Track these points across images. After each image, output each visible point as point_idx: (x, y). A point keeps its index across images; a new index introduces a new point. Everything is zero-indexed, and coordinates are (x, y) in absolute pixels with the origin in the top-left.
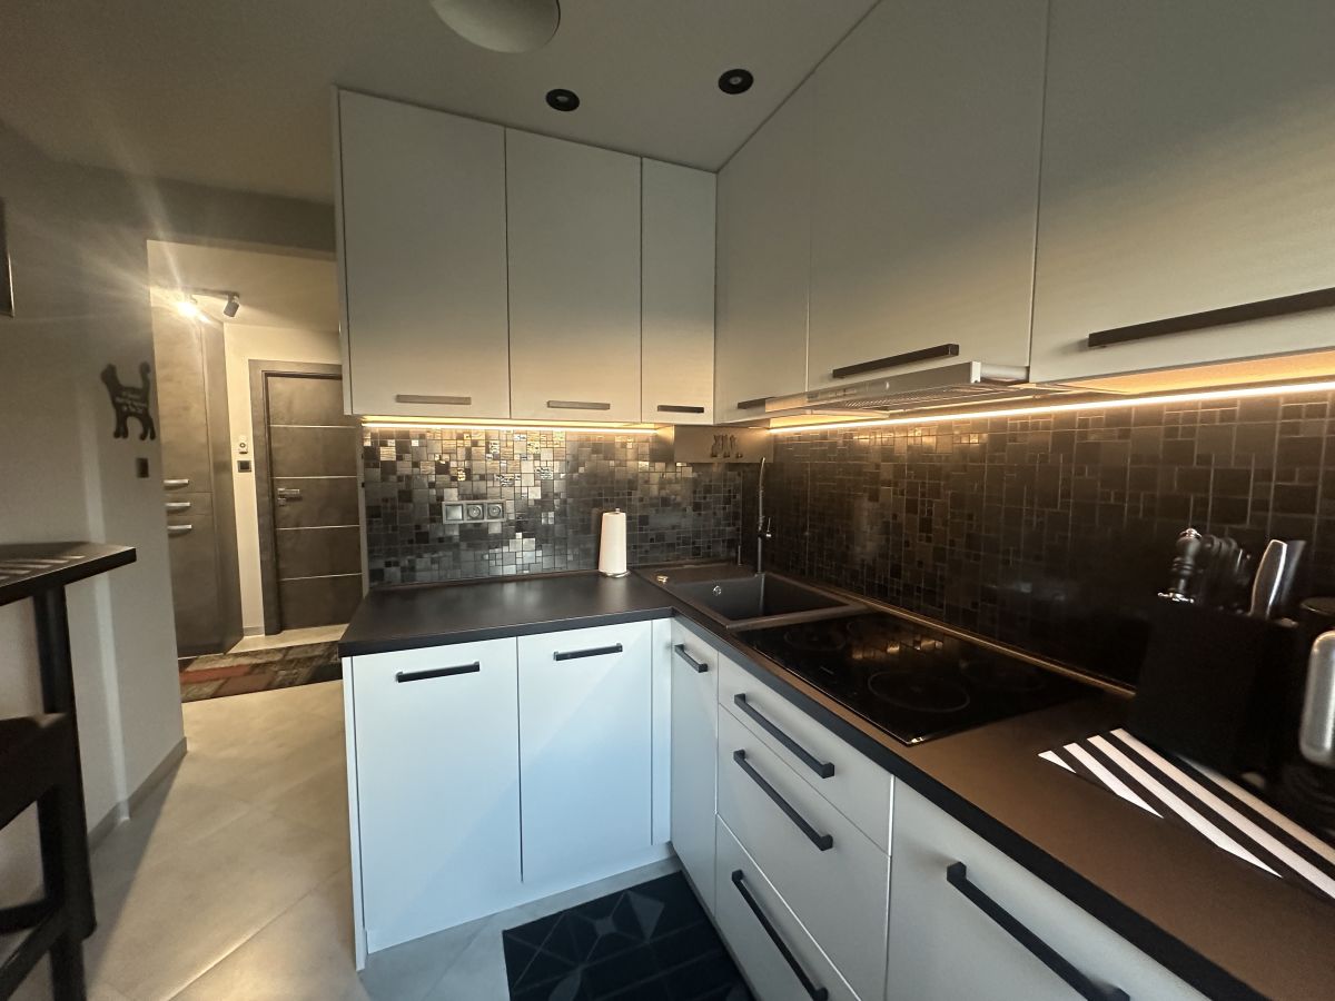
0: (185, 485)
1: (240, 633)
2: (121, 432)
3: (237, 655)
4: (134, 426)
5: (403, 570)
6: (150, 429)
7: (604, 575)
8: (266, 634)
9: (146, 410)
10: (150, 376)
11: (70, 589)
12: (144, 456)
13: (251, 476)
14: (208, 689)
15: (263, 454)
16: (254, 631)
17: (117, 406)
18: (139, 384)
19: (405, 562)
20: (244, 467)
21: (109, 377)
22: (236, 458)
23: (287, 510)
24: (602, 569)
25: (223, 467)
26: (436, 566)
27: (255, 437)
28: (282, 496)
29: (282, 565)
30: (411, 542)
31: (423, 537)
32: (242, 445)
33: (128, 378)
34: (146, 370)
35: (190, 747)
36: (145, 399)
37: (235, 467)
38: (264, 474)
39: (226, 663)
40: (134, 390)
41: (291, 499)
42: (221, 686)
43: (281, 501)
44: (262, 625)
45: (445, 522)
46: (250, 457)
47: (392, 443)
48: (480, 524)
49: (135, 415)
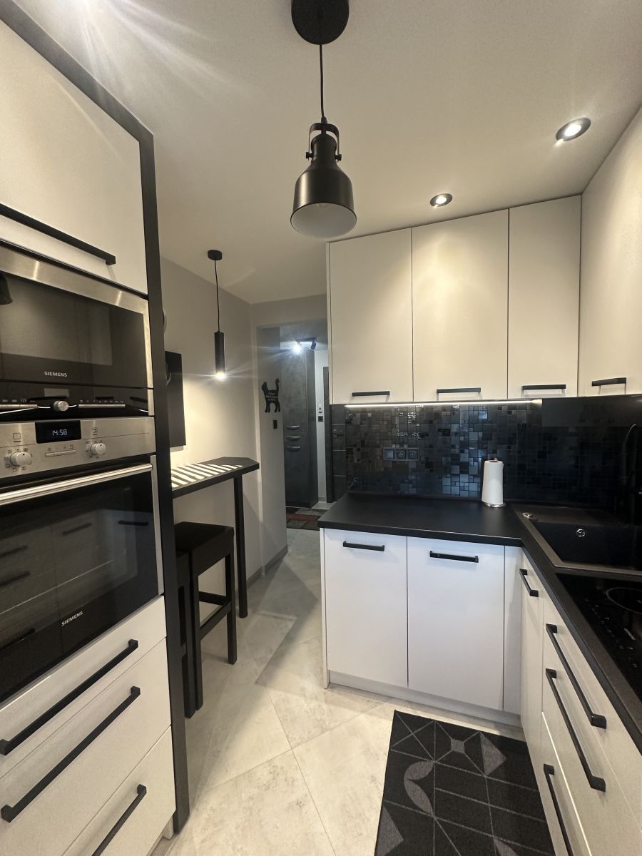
1: (317, 499)
3: (314, 510)
6: (278, 408)
7: (486, 505)
8: (328, 502)
9: (277, 399)
11: (244, 476)
12: (275, 419)
13: (323, 423)
14: (301, 524)
15: (328, 412)
16: (322, 499)
17: (266, 399)
18: (275, 389)
20: (320, 419)
21: (264, 387)
22: (318, 415)
23: (336, 441)
24: (483, 500)
25: (312, 419)
27: (325, 404)
28: (335, 434)
29: (335, 468)
32: (320, 409)
34: (278, 381)
35: (290, 550)
36: (277, 395)
37: (317, 419)
38: (328, 423)
39: (309, 513)
40: (272, 391)
41: (338, 435)
42: (306, 524)
43: (335, 436)
44: (325, 499)
45: (384, 459)
46: (323, 415)
47: (358, 415)
48: (404, 462)
49: (273, 402)
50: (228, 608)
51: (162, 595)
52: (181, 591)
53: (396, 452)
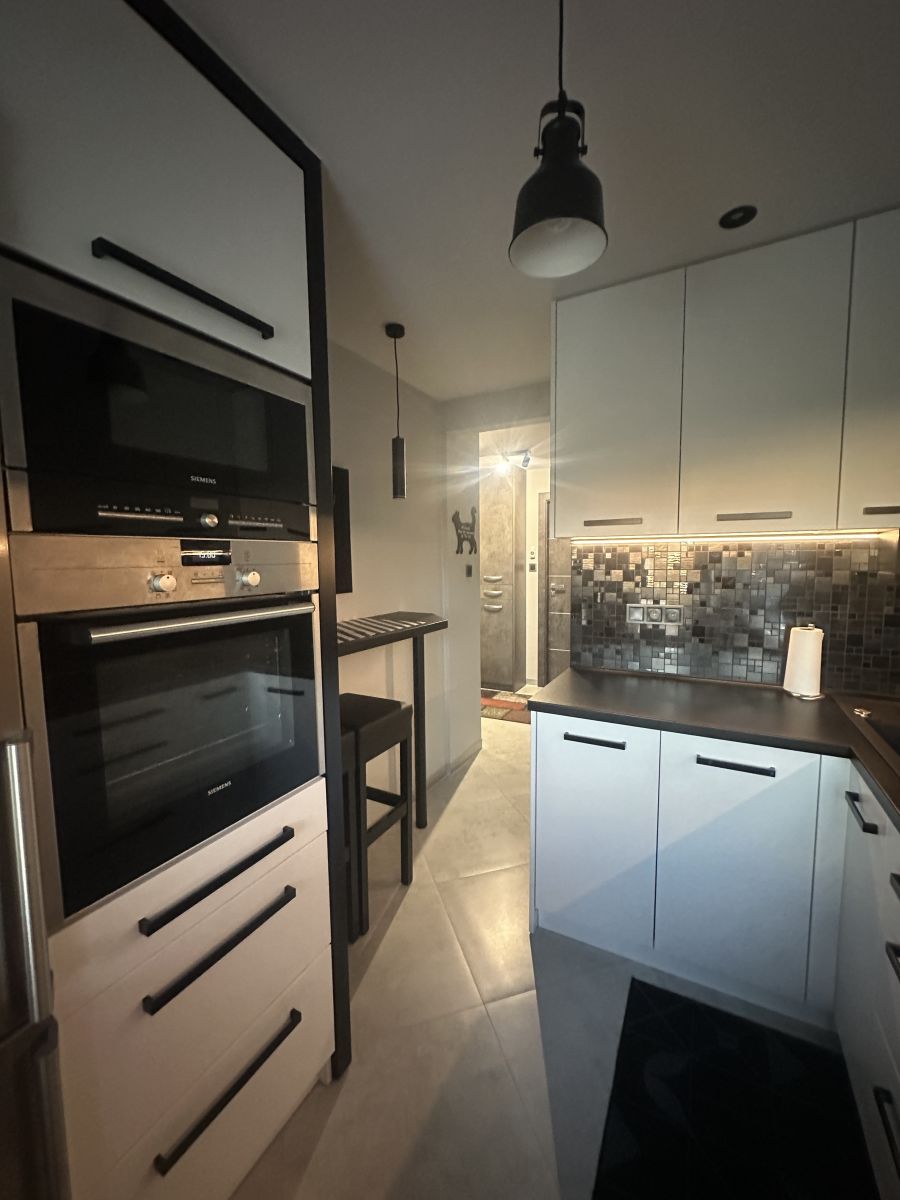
0: (500, 580)
1: (524, 681)
2: (460, 550)
3: (520, 696)
4: (466, 546)
5: (594, 656)
6: (474, 548)
7: (789, 695)
8: (539, 685)
9: (473, 536)
10: (476, 515)
11: (426, 637)
12: (470, 564)
13: (535, 574)
14: (500, 713)
15: (544, 558)
16: (531, 682)
17: (459, 535)
18: (470, 521)
19: (597, 648)
20: (532, 568)
21: (456, 518)
22: (529, 562)
23: (555, 600)
24: (786, 687)
25: (521, 568)
26: (619, 657)
27: (539, 547)
28: (553, 589)
29: (551, 639)
30: (602, 634)
31: (609, 632)
32: (532, 553)
33: (465, 518)
34: (474, 511)
35: (484, 746)
36: (472, 530)
37: (528, 568)
38: (543, 573)
39: (514, 699)
40: (467, 525)
41: (559, 592)
42: (506, 714)
43: (552, 592)
44: (536, 679)
45: (628, 621)
46: (536, 562)
47: (591, 555)
48: (658, 626)
49: (467, 539)
50: (402, 810)
51: (323, 776)
52: (345, 778)
53: (647, 612)
